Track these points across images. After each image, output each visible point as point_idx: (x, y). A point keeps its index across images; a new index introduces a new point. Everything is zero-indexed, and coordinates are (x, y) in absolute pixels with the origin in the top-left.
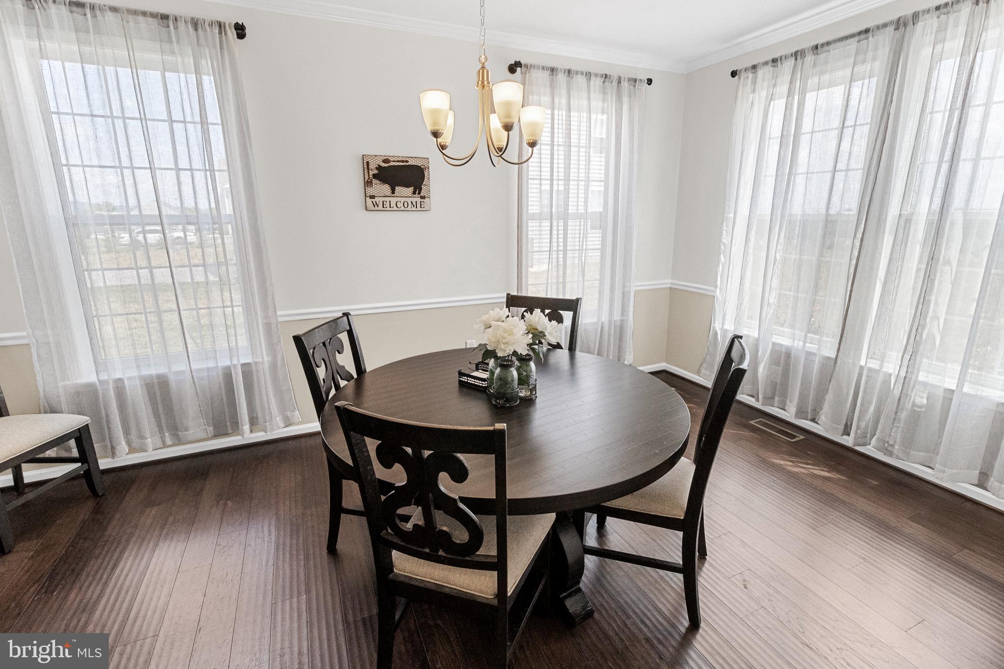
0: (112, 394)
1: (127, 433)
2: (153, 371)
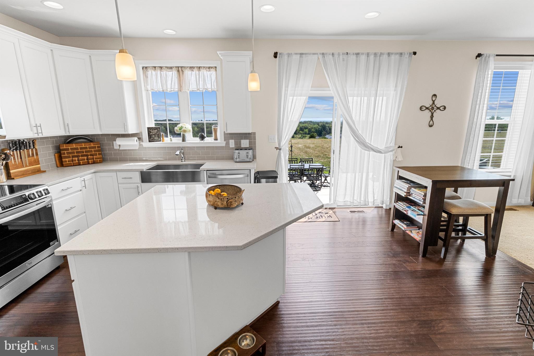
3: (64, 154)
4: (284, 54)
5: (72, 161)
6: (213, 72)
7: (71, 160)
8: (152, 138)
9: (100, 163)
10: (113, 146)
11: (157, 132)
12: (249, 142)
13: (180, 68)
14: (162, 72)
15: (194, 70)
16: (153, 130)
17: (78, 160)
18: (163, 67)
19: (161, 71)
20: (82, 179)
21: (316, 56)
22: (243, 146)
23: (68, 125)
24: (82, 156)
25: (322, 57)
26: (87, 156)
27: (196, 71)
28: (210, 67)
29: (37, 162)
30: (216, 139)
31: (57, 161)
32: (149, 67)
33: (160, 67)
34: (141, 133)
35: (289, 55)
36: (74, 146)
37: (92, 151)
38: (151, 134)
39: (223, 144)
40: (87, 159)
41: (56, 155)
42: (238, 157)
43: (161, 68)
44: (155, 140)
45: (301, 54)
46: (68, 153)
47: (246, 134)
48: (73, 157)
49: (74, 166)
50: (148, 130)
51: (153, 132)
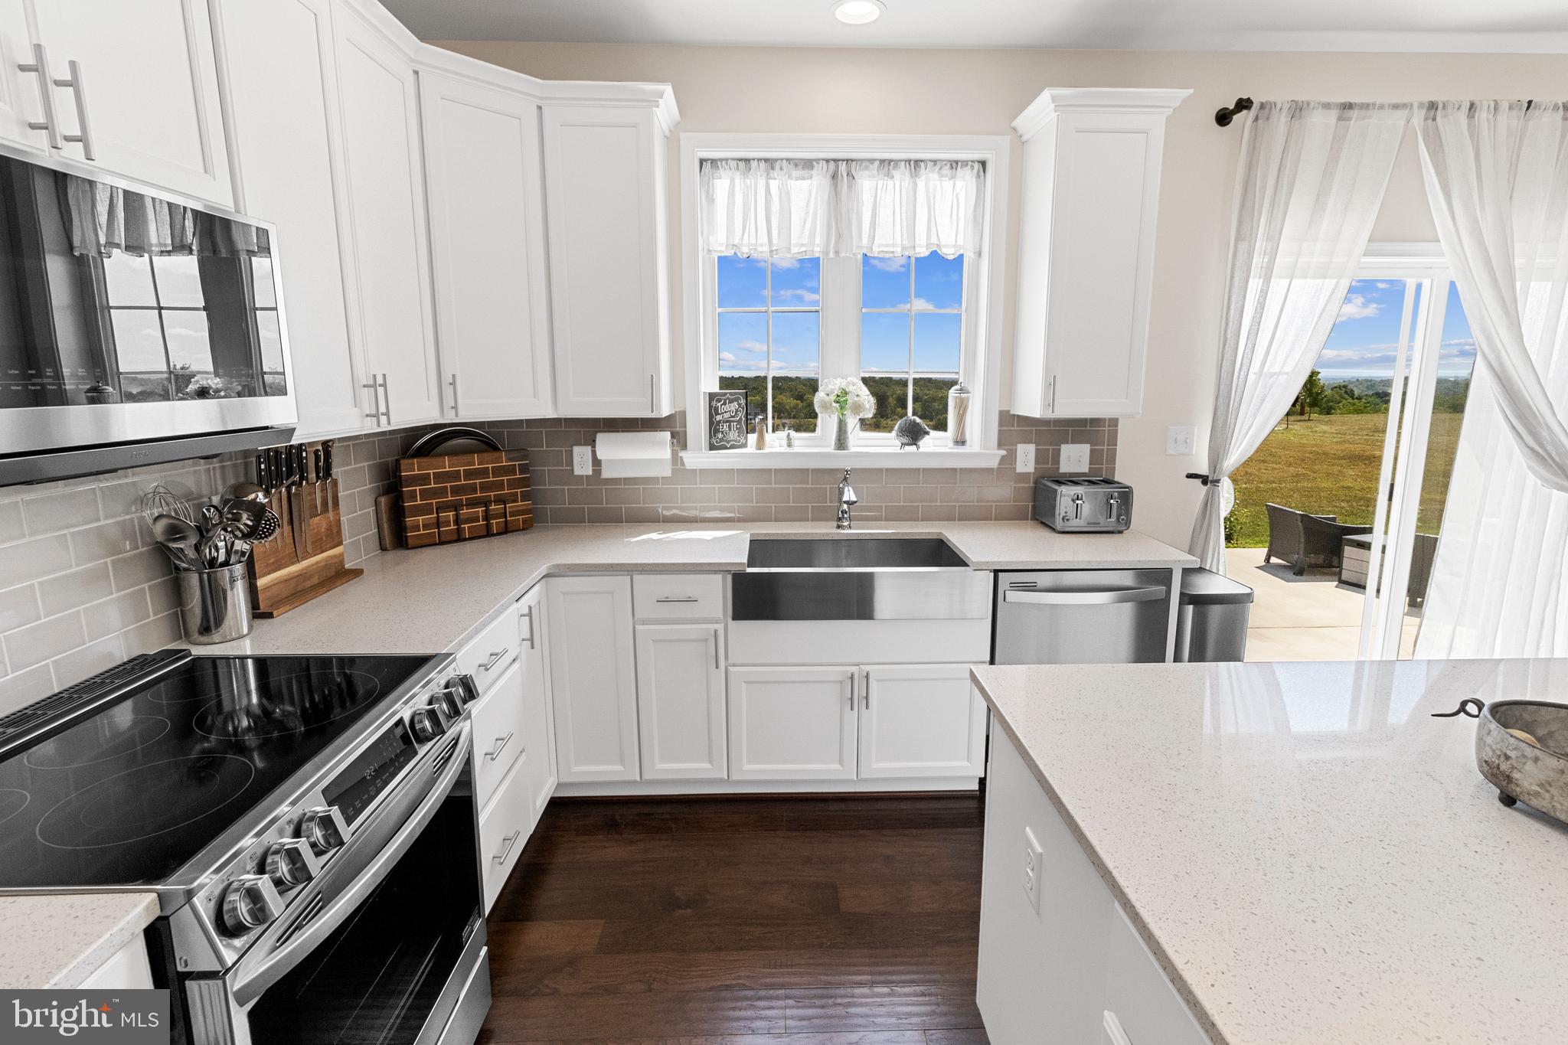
3: (413, 497)
4: (1278, 107)
5: (438, 524)
6: (966, 180)
7: (435, 521)
8: (720, 436)
9: (523, 529)
10: (571, 463)
11: (737, 411)
12: (1092, 451)
13: (843, 167)
14: (772, 182)
15: (896, 173)
16: (725, 404)
17: (457, 522)
18: (777, 160)
19: (768, 178)
21: (1402, 114)
22: (1065, 467)
23: (453, 384)
24: (472, 503)
25: (1426, 119)
26: (486, 503)
27: (901, 175)
28: (957, 162)
29: (336, 535)
30: (960, 442)
31: (386, 526)
32: (727, 160)
33: (766, 160)
34: (683, 414)
35: (1298, 110)
36: (447, 465)
37: (500, 485)
38: (719, 418)
39: (992, 457)
40: (487, 517)
41: (383, 500)
42: (1072, 514)
43: (770, 162)
44: (728, 442)
45: (1349, 106)
46: (425, 494)
47: (1082, 422)
48: (441, 508)
49: (441, 543)
50: (710, 404)
51: (725, 412)
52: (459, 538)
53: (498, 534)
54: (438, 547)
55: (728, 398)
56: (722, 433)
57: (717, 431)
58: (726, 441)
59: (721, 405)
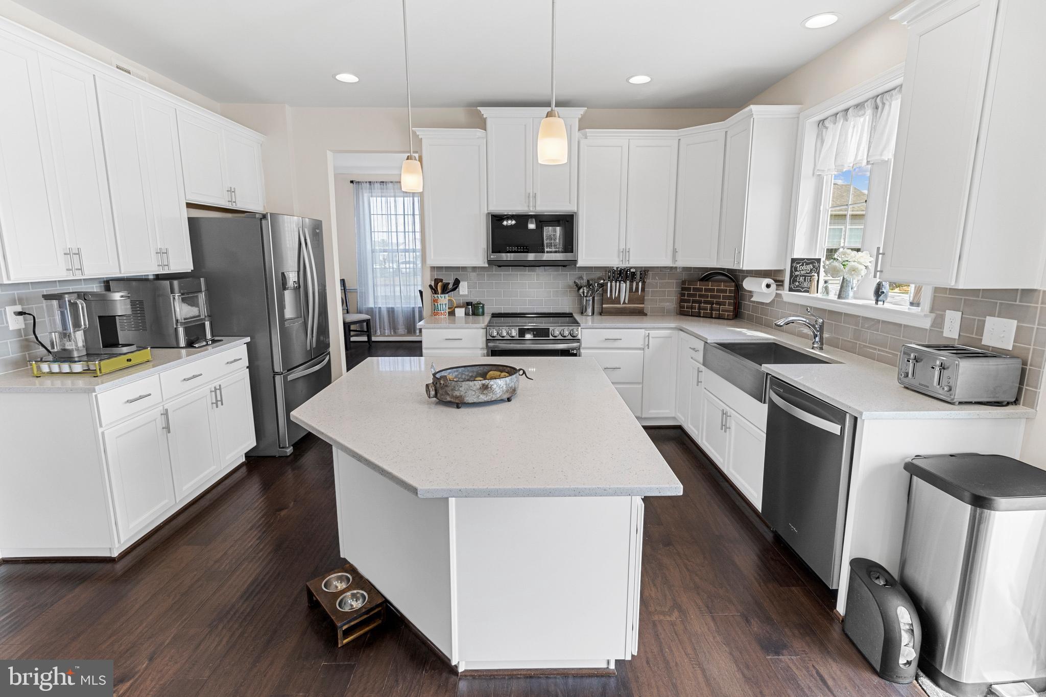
0: (377, 312)
1: (380, 328)
2: (390, 306)
5: (691, 308)
7: (691, 306)
8: (797, 284)
9: (727, 319)
11: (811, 270)
12: (1019, 329)
16: (802, 265)
17: (699, 308)
20: (647, 332)
22: (987, 340)
24: (706, 302)
26: (712, 303)
29: (642, 300)
30: (915, 304)
37: (719, 297)
38: (797, 273)
40: (712, 309)
41: (679, 295)
42: (909, 372)
44: (803, 288)
46: (688, 295)
48: (694, 302)
49: (692, 316)
50: (791, 265)
51: (802, 270)
52: (698, 315)
53: (715, 318)
54: (690, 317)
55: (805, 262)
56: (799, 282)
57: (795, 281)
58: (801, 287)
59: (800, 266)
